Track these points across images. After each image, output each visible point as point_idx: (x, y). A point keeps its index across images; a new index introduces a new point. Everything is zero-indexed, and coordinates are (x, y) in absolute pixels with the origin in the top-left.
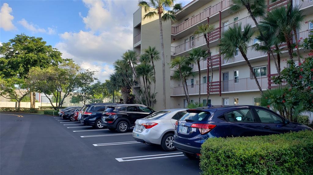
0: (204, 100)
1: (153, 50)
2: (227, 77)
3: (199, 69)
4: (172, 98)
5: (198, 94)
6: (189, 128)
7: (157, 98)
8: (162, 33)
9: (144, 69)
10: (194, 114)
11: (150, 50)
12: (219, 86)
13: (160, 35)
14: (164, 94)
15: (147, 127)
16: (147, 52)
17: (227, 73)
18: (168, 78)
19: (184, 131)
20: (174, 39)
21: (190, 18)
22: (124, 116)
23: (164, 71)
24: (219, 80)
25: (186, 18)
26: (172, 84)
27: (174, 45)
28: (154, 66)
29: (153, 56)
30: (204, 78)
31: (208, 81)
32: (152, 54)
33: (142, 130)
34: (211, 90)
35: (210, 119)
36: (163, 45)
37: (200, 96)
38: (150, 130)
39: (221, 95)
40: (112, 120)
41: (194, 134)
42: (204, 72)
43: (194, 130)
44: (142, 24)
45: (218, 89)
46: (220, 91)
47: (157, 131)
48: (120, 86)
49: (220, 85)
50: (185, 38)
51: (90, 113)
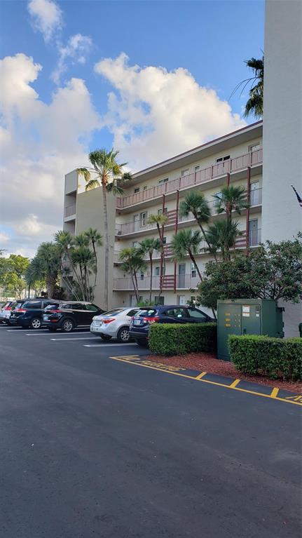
0: (156, 297)
1: (95, 232)
2: (184, 270)
3: (151, 258)
4: (115, 293)
5: (149, 289)
6: (142, 320)
7: (95, 293)
8: (105, 209)
9: (83, 255)
10: (145, 311)
11: (91, 233)
12: (173, 281)
13: (104, 211)
14: (106, 287)
15: (106, 322)
16: (87, 235)
17: (184, 265)
18: (111, 265)
19: (138, 323)
20: (120, 213)
21: (141, 190)
22: (67, 314)
23: (107, 258)
24: (173, 274)
25: (136, 187)
26: (115, 274)
27: (119, 221)
28: (95, 253)
29: (95, 239)
30: (157, 268)
31: (162, 274)
32: (94, 237)
33: (101, 325)
34: (165, 281)
35: (157, 314)
36: (106, 225)
37: (151, 291)
38: (109, 324)
39: (175, 291)
40: (57, 318)
41: (145, 324)
42: (156, 261)
43: (145, 322)
44: (78, 192)
45: (173, 285)
46: (175, 288)
47: (115, 325)
48: (44, 275)
49: (175, 280)
50: (135, 214)
51: (23, 310)
